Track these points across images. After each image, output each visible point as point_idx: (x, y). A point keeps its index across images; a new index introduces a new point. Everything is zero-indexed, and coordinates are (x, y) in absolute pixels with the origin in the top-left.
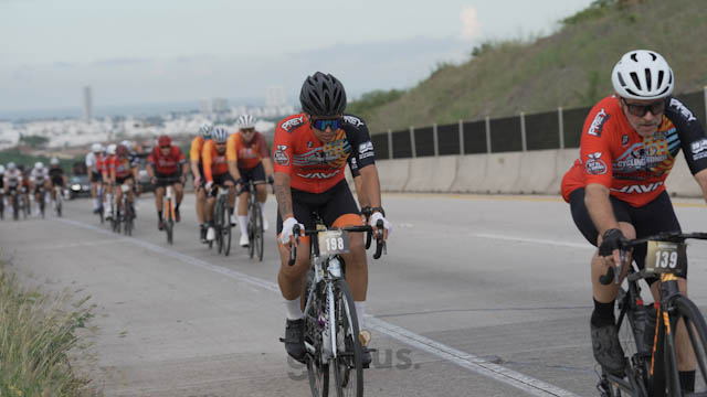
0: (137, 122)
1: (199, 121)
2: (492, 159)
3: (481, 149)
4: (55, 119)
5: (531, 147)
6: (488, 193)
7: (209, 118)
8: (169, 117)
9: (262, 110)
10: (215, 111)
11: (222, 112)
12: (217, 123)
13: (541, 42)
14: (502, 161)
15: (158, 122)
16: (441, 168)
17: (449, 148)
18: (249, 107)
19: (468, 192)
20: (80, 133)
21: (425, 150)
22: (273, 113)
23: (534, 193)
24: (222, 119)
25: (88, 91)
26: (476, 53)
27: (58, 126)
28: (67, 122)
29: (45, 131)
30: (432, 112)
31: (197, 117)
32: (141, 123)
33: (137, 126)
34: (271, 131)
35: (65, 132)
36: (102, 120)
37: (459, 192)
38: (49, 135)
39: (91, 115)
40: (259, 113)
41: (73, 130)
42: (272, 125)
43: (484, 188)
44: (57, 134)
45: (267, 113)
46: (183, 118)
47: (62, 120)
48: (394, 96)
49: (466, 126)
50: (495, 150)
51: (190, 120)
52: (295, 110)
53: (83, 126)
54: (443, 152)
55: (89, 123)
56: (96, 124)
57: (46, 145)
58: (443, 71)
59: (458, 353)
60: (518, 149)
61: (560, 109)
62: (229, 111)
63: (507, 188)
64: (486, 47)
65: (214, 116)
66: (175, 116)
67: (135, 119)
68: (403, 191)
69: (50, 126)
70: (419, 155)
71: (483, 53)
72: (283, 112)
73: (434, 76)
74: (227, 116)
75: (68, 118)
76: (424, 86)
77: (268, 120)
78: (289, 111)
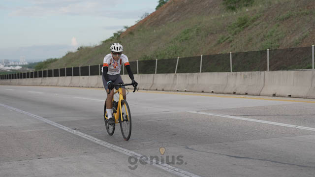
2: (81, 77)
3: (78, 75)
5: (91, 75)
6: (79, 87)
7: (3, 65)
10: (5, 63)
12: (5, 66)
13: (96, 47)
14: (83, 78)
16: (67, 80)
17: (69, 74)
18: (15, 62)
19: (74, 86)
21: (62, 75)
22: (22, 64)
23: (92, 87)
26: (78, 49)
30: (66, 65)
34: (21, 69)
37: (71, 86)
40: (17, 64)
42: (21, 67)
43: (78, 86)
45: (20, 64)
48: (56, 60)
49: (74, 68)
50: (82, 75)
52: (28, 63)
54: (67, 75)
58: (69, 54)
59: (65, 127)
60: (88, 75)
61: (99, 65)
63: (84, 86)
64: (81, 48)
68: (56, 86)
70: (61, 76)
71: (80, 49)
72: (24, 64)
73: (67, 55)
74: (8, 64)
76: (64, 58)
77: (20, 66)
78: (26, 63)
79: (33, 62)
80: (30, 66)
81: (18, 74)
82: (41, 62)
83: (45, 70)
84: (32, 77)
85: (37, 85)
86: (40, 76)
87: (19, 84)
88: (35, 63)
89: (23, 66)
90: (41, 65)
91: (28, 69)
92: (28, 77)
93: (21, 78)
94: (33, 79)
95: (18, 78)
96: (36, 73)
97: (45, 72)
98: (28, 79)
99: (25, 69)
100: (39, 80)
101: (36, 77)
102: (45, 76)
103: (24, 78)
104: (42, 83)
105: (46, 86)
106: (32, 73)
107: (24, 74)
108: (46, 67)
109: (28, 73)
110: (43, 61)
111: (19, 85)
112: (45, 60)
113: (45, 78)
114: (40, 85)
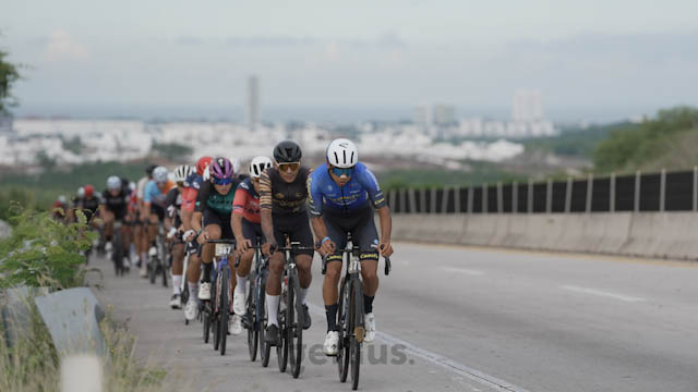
0: (321, 132)
1: (411, 137)
4: (203, 121)
7: (426, 133)
8: (368, 127)
9: (505, 124)
10: (436, 123)
11: (446, 125)
12: (438, 140)
15: (352, 133)
18: (486, 120)
20: (238, 143)
22: (522, 131)
24: (446, 135)
25: (253, 83)
27: (208, 131)
28: (220, 127)
29: (188, 138)
31: (408, 129)
32: (325, 134)
33: (320, 138)
34: (518, 157)
35: (217, 141)
36: (270, 126)
38: (193, 143)
39: (256, 117)
40: (500, 130)
41: (228, 138)
42: (518, 149)
44: (205, 143)
45: (512, 130)
46: (389, 130)
47: (214, 123)
51: (398, 134)
52: (555, 127)
53: (243, 133)
55: (253, 129)
56: (262, 132)
57: (187, 157)
62: (456, 124)
65: (434, 131)
66: (377, 127)
67: (320, 127)
69: (196, 130)
72: (537, 131)
74: (454, 131)
75: (223, 121)
77: (513, 140)
78: (548, 129)
79: (585, 124)
80: (568, 143)
81: (507, 189)
82: (627, 125)
83: (650, 168)
84: (578, 207)
85: (603, 253)
86: (624, 205)
87: (510, 244)
88: (594, 131)
89: (530, 143)
90: (624, 141)
91: (553, 160)
92: (558, 208)
93: (523, 209)
94: (587, 217)
95: (508, 209)
96: (601, 185)
97: (650, 181)
98: (558, 218)
99: (537, 156)
100: (615, 225)
101: (600, 206)
102: (650, 205)
103: (539, 208)
104: (630, 241)
105: (656, 257)
106: (580, 186)
107: (540, 188)
108: (651, 154)
109: (560, 187)
110: (637, 118)
111: (511, 248)
112: (652, 115)
113: (648, 215)
114: (619, 255)
